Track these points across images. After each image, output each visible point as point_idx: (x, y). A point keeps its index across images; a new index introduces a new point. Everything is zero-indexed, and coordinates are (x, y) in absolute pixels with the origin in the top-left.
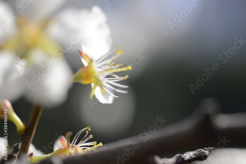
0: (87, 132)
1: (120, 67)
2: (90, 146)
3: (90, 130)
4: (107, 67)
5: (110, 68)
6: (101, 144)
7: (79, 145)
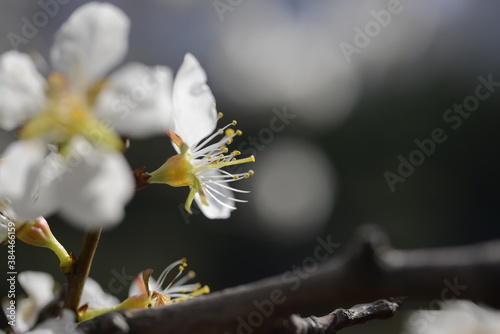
0: (181, 268)
1: (238, 157)
2: (187, 293)
3: (185, 265)
4: (214, 158)
5: (218, 158)
6: (206, 289)
7: (166, 291)
